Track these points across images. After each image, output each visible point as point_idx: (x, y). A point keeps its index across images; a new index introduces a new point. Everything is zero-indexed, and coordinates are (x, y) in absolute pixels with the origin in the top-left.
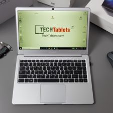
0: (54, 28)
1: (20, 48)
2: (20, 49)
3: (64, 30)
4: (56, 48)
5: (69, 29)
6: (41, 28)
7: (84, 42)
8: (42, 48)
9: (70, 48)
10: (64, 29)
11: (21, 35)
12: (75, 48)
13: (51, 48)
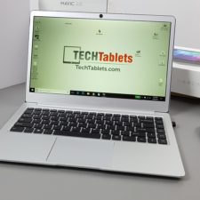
0: (101, 54)
1: (32, 90)
2: (30, 91)
3: (119, 58)
4: (101, 95)
5: (130, 57)
6: (76, 52)
7: (160, 84)
8: (74, 93)
9: (132, 97)
10: (121, 57)
11: (35, 63)
12: (142, 98)
13: (91, 94)
